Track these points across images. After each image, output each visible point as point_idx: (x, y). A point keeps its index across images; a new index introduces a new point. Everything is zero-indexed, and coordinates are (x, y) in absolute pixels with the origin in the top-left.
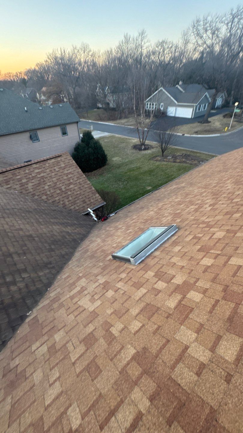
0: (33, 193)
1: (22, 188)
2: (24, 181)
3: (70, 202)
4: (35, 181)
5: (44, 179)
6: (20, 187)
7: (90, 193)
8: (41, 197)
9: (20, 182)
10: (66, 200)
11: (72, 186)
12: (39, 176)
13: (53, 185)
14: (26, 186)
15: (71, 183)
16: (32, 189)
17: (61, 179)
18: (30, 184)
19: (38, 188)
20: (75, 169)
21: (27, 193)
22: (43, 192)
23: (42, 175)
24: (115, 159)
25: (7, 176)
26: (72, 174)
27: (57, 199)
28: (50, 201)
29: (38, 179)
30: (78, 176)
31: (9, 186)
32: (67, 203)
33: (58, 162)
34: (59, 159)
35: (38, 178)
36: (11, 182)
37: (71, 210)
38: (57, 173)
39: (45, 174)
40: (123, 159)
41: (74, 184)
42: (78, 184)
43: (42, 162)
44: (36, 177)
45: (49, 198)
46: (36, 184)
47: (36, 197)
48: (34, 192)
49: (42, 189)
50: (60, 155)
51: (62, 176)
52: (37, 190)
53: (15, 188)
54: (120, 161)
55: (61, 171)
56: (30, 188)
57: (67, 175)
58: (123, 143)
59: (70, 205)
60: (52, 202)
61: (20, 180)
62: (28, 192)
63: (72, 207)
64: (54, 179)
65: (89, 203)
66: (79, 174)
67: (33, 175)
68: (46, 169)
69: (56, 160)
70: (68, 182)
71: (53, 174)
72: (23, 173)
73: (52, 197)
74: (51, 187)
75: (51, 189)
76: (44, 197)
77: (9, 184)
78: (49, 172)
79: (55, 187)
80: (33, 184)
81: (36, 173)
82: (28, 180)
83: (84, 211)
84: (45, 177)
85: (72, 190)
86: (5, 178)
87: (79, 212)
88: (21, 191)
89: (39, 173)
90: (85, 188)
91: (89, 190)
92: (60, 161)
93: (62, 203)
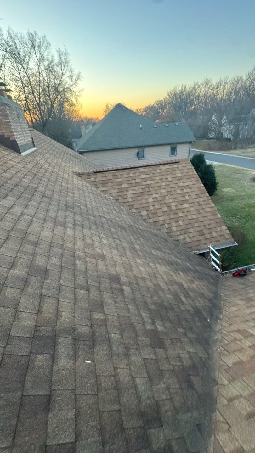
0: (131, 203)
1: (120, 194)
2: (124, 186)
3: (179, 228)
4: (138, 189)
5: (150, 188)
6: (117, 192)
7: (213, 221)
8: (140, 212)
9: (119, 187)
10: (174, 224)
11: (186, 205)
12: (144, 183)
13: (159, 199)
14: (125, 193)
15: (186, 201)
16: (132, 198)
17: (173, 193)
18: (131, 192)
19: (139, 198)
20: (195, 182)
21: (124, 203)
22: (144, 205)
23: (149, 182)
24: (225, 190)
25: (106, 177)
26: (189, 188)
27: (161, 218)
28: (151, 220)
29: (143, 187)
30: (199, 192)
31: (105, 189)
32: (175, 229)
33: (174, 170)
34: (175, 166)
35: (143, 185)
36: (109, 184)
37: (178, 240)
38: (168, 183)
39: (153, 182)
40: (237, 191)
41: (190, 203)
42: (196, 204)
43: (152, 167)
44: (141, 184)
45: (151, 216)
46: (137, 193)
47: (134, 210)
48: (133, 203)
49: (144, 201)
50: (177, 161)
51: (174, 189)
52: (137, 201)
53: (112, 193)
54: (233, 193)
55: (176, 182)
56: (129, 196)
57: (182, 188)
58: (238, 174)
59: (178, 233)
60: (154, 222)
61: (120, 184)
62: (125, 201)
63: (181, 237)
64: (163, 191)
65: (208, 236)
66: (200, 190)
67: (137, 181)
68: (155, 176)
69: (171, 167)
70: (182, 199)
71: (163, 184)
72: (126, 176)
73: (155, 215)
74: (157, 201)
75: (156, 203)
76: (144, 213)
77: (106, 187)
78: (159, 181)
79: (161, 201)
80: (135, 192)
81: (141, 179)
82: (129, 186)
83: (199, 247)
84: (152, 186)
85: (185, 210)
86: (103, 179)
87: (190, 248)
88: (116, 198)
89: (145, 180)
90: (206, 212)
91: (212, 217)
92: (177, 169)
93: (167, 226)
